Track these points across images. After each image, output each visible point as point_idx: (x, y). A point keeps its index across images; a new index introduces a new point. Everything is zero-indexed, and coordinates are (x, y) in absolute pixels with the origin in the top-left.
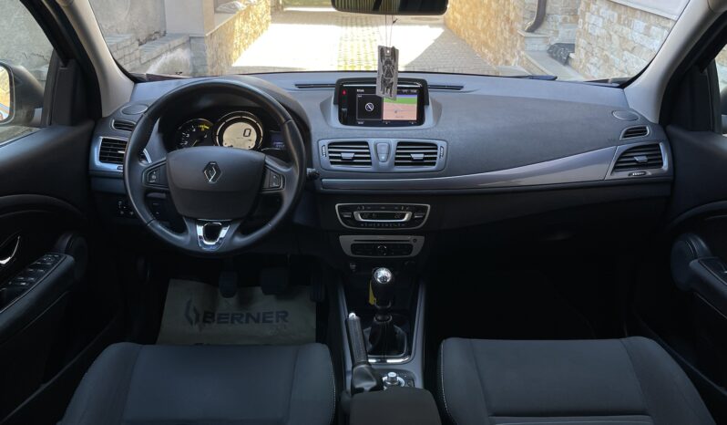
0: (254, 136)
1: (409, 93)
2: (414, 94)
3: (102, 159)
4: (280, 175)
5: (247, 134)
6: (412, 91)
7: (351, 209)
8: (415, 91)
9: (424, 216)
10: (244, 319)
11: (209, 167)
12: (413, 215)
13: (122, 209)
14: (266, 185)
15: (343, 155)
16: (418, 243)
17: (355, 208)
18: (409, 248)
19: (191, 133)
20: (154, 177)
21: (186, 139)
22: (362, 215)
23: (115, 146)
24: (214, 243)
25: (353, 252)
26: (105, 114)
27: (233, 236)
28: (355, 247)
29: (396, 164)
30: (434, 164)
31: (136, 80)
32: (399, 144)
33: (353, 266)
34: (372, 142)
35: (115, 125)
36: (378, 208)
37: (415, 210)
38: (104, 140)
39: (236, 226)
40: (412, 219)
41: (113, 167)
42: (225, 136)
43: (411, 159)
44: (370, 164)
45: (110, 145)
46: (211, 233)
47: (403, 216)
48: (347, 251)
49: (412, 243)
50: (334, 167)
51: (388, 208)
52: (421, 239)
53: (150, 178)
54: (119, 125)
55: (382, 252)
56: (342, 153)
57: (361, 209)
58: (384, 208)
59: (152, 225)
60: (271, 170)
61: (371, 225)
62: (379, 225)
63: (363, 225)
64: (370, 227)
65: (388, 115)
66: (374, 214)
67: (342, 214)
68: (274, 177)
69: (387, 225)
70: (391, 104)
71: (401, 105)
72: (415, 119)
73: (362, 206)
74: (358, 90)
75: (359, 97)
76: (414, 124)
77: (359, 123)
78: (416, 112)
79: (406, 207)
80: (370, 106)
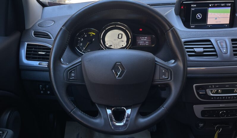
0: (125, 38)
1: (226, 6)
2: (229, 6)
3: (28, 58)
4: (168, 69)
5: (120, 37)
6: (227, 5)
7: (204, 88)
8: (230, 5)
11: (115, 67)
13: (42, 90)
14: (157, 77)
15: (196, 50)
17: (207, 87)
19: (84, 37)
20: (73, 75)
21: (81, 42)
22: (212, 92)
23: (35, 48)
24: (122, 124)
25: (202, 116)
26: (28, 27)
27: (136, 118)
28: (203, 113)
29: (235, 55)
31: (43, 5)
32: (233, 40)
33: (201, 125)
34: (213, 40)
35: (34, 34)
36: (224, 86)
38: (28, 45)
41: (35, 63)
42: (106, 39)
44: (216, 55)
45: (32, 48)
46: (119, 115)
48: (198, 114)
50: (192, 58)
51: (231, 86)
53: (70, 76)
54: (37, 34)
55: (223, 115)
56: (194, 49)
57: (212, 88)
58: (228, 86)
59: (74, 112)
60: (160, 66)
61: (218, 98)
62: (224, 98)
63: (212, 98)
64: (217, 100)
65: (210, 21)
66: (219, 91)
67: (198, 91)
68: (163, 71)
69: (229, 98)
70: (213, 14)
71: (219, 14)
72: (228, 23)
73: (212, 85)
74: (192, 5)
75: (193, 9)
76: (227, 26)
77: (192, 27)
78: (229, 18)
80: (199, 16)
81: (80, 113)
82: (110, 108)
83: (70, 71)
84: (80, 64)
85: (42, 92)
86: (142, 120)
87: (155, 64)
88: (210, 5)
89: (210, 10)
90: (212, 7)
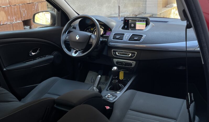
1: (143, 22)
2: (145, 22)
4: (93, 39)
7: (116, 51)
8: (145, 21)
9: (134, 56)
10: (105, 84)
12: (131, 55)
14: (90, 41)
15: (117, 37)
18: (131, 64)
20: (67, 37)
22: (118, 53)
28: (117, 63)
29: (129, 40)
30: (140, 41)
32: (133, 35)
34: (126, 34)
35: (72, 28)
36: (123, 52)
37: (132, 53)
39: (81, 51)
40: (131, 56)
43: (134, 39)
44: (122, 39)
47: (129, 55)
48: (115, 63)
49: (132, 63)
50: (113, 40)
51: (125, 52)
52: (134, 62)
63: (118, 56)
65: (137, 28)
67: (113, 52)
70: (138, 25)
71: (141, 25)
73: (118, 51)
75: (130, 22)
77: (130, 30)
78: (145, 27)
79: (130, 52)
80: (133, 25)
87: (91, 37)
88: (137, 21)
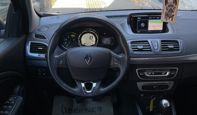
0: (94, 39)
1: (160, 19)
3: (31, 51)
4: (118, 59)
5: (91, 38)
7: (143, 71)
9: (175, 73)
10: (84, 111)
11: (87, 57)
12: (171, 73)
13: (40, 72)
14: (112, 63)
15: (138, 47)
16: (171, 84)
17: (145, 71)
18: (168, 86)
19: (67, 38)
21: (66, 41)
22: (148, 74)
23: (36, 45)
24: (90, 92)
25: (143, 89)
26: (31, 31)
27: (99, 88)
28: (143, 87)
29: (163, 50)
30: (179, 50)
31: (40, 16)
32: (162, 41)
33: (142, 95)
34: (149, 41)
35: (35, 36)
36: (155, 70)
37: (171, 71)
38: (31, 43)
39: (99, 83)
40: (170, 75)
41: (36, 55)
42: (82, 39)
43: (168, 48)
44: (151, 51)
45: (34, 45)
46: (89, 86)
47: (166, 74)
48: (140, 88)
49: (169, 84)
50: (135, 52)
51: (160, 70)
52: (172, 83)
53: (60, 63)
54: (37, 36)
55: (156, 88)
56: (137, 46)
57: (148, 71)
58: (158, 70)
59: (62, 84)
60: (114, 57)
61: (152, 78)
62: (155, 77)
63: (148, 78)
64: (152, 79)
65: (150, 28)
66: (153, 73)
67: (139, 73)
68: (116, 60)
69: (159, 78)
70: (152, 23)
71: (156, 24)
72: (162, 30)
74: (138, 18)
75: (138, 21)
76: (161, 31)
77: (138, 32)
78: (162, 26)
79: (167, 69)
80: (143, 25)
81: (65, 85)
82: (83, 82)
83: (59, 59)
84: (66, 56)
85: (40, 74)
86: (102, 90)
87: (111, 55)
88: (150, 18)
89: (150, 21)
90: (151, 19)
